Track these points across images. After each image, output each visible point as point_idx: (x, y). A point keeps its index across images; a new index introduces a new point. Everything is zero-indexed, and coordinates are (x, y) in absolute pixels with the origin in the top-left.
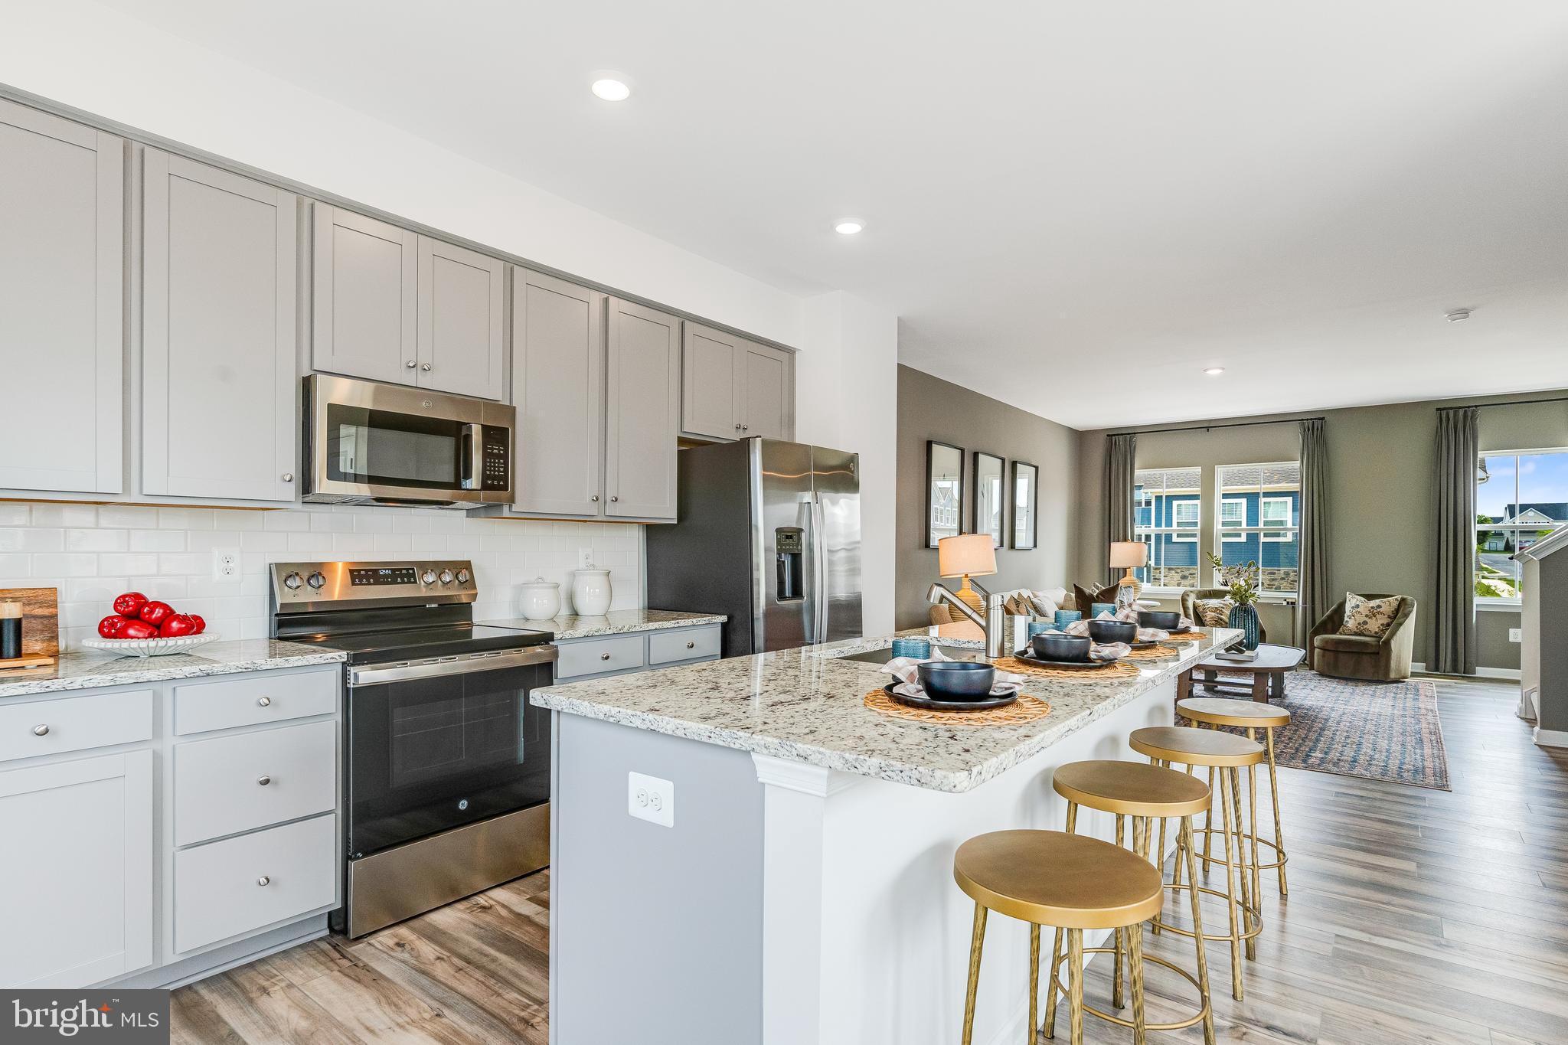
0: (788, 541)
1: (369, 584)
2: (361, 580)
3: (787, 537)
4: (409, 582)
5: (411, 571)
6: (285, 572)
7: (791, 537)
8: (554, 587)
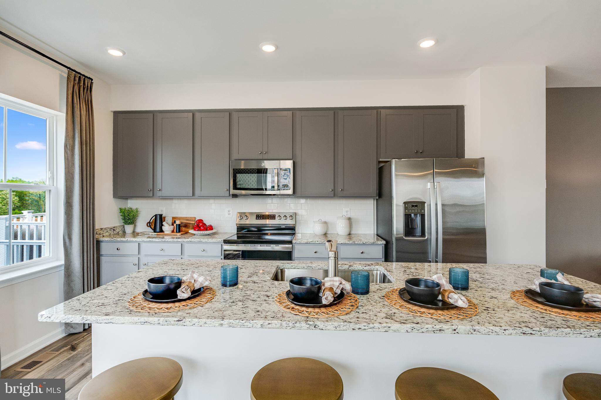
0: (413, 208)
1: (261, 219)
2: (258, 218)
3: (413, 206)
4: (273, 219)
5: (274, 216)
6: (242, 215)
7: (416, 206)
8: (325, 223)
